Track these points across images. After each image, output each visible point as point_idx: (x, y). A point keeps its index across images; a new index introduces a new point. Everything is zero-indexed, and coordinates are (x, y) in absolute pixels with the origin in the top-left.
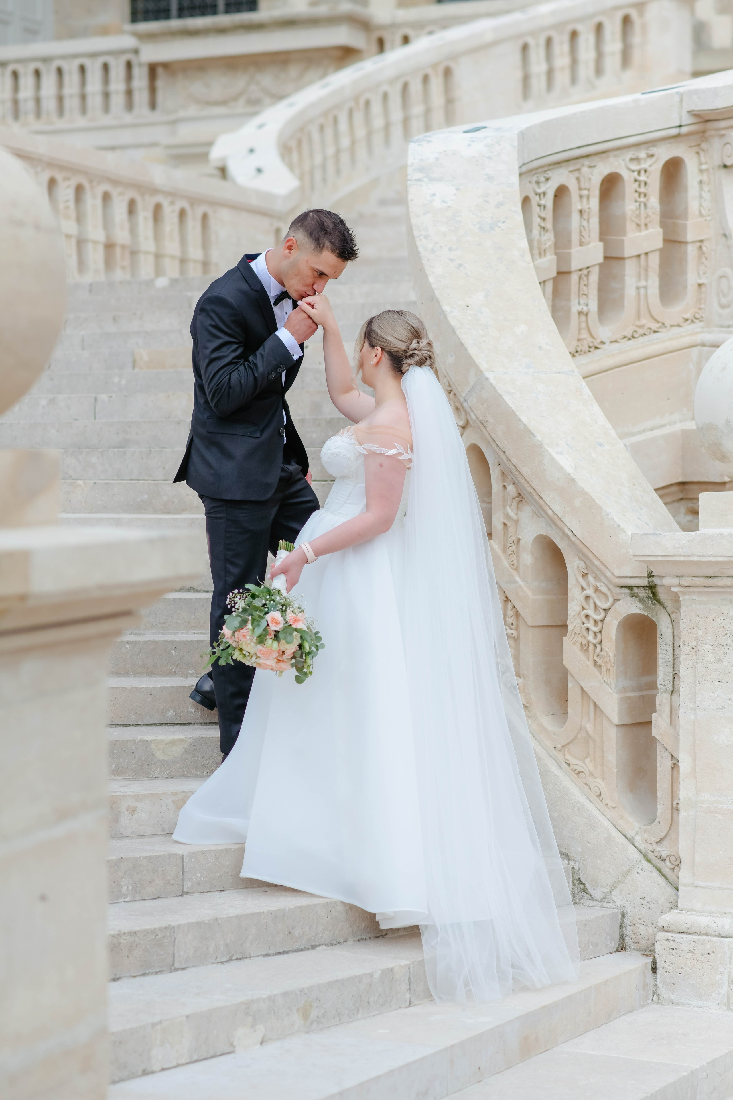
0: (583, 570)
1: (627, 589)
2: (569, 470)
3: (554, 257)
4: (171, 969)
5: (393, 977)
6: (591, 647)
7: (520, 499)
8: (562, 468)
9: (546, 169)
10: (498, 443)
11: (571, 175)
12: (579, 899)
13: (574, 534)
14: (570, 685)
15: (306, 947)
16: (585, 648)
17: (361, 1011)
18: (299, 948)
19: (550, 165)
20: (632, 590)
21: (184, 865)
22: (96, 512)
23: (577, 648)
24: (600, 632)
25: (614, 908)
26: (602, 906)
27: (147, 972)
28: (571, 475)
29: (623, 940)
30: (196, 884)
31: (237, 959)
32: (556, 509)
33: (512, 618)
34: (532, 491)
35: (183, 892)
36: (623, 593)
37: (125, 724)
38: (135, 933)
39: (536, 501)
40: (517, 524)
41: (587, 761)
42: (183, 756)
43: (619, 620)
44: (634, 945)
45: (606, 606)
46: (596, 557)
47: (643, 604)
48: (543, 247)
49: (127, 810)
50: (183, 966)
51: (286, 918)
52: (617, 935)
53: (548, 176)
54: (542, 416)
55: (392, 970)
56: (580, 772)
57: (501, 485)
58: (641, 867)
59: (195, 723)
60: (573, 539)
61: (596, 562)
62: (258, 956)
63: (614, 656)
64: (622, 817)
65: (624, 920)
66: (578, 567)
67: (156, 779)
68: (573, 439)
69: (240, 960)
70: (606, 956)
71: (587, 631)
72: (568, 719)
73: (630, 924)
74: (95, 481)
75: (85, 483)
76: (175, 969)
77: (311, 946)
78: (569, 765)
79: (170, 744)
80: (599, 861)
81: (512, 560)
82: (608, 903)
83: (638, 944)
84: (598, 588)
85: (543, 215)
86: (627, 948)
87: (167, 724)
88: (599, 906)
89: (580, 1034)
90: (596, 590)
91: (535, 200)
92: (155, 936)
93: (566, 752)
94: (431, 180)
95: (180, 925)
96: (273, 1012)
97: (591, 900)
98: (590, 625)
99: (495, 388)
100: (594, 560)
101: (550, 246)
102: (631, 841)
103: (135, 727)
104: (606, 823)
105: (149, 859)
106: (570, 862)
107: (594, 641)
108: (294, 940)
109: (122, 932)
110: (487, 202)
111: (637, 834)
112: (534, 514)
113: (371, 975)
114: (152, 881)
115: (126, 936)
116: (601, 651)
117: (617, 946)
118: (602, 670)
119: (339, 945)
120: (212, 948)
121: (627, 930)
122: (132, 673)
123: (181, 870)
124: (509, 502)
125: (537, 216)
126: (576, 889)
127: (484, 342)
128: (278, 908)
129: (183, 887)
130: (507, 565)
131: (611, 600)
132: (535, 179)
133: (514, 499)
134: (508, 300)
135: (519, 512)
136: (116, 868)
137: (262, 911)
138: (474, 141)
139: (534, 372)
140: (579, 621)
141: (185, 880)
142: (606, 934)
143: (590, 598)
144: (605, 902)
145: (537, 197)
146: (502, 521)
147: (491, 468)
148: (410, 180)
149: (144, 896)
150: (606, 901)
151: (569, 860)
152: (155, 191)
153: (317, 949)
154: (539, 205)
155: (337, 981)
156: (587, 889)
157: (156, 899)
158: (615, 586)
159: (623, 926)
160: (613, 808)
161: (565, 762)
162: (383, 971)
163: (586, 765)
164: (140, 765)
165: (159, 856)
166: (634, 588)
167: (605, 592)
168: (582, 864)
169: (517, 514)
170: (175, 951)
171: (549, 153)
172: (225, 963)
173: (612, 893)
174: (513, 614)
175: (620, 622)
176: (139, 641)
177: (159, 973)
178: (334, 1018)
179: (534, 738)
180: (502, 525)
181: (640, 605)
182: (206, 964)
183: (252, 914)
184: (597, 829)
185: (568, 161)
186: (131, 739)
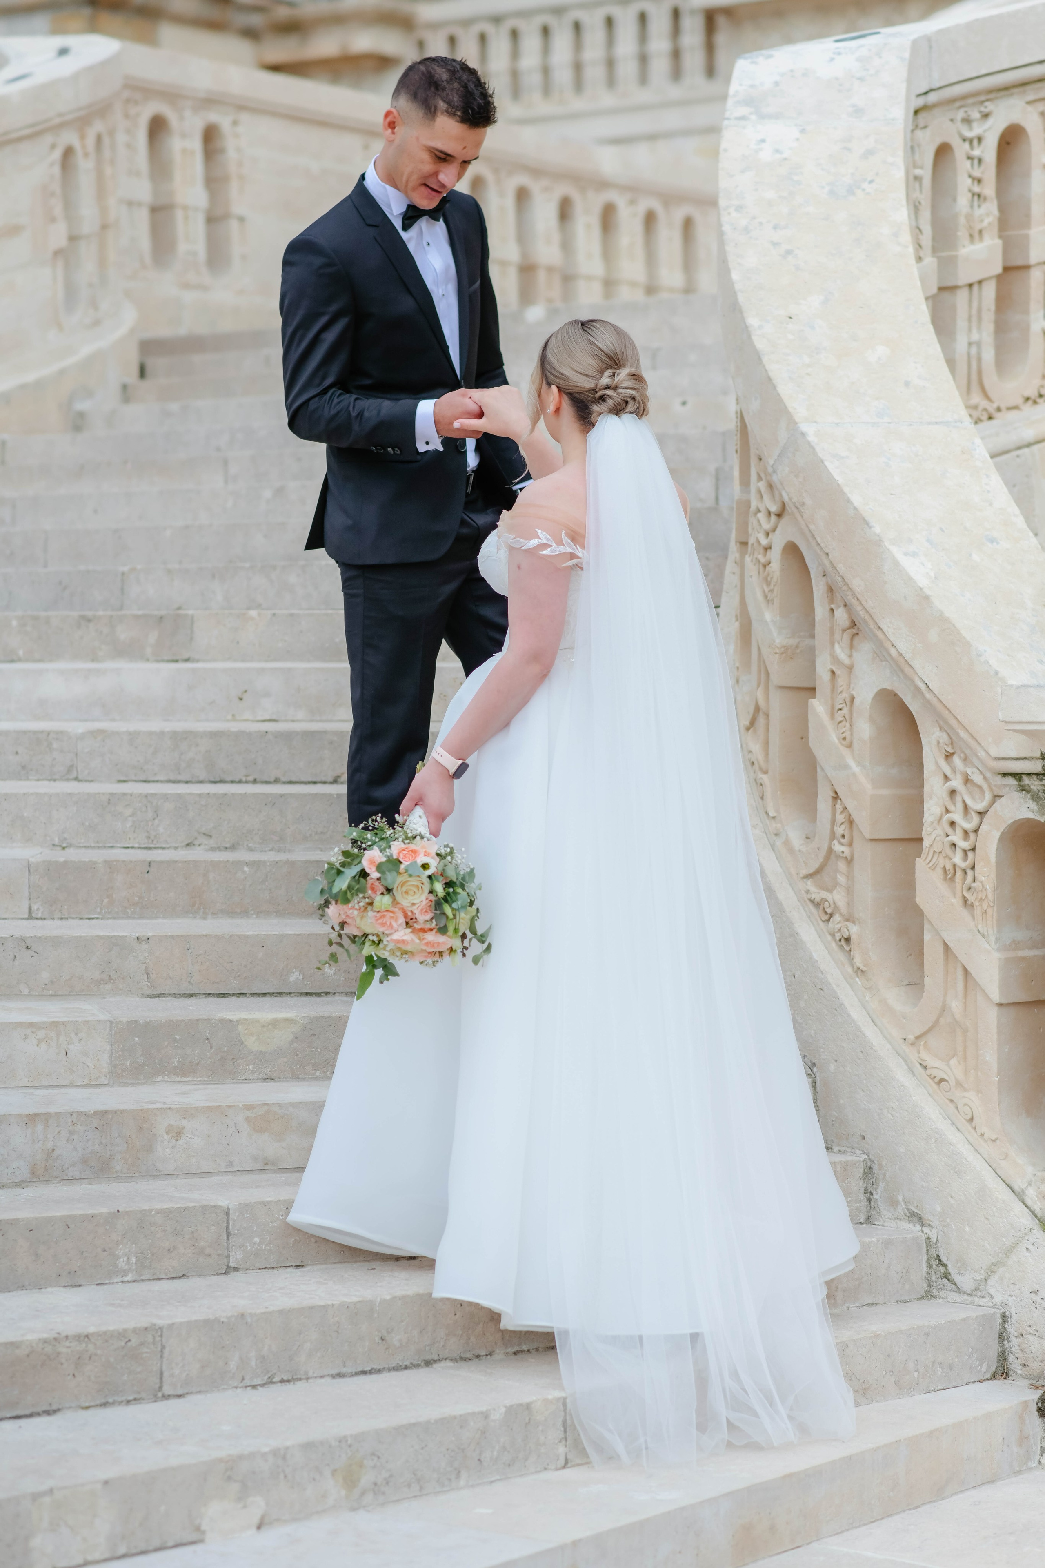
0: (945, 747)
1: (1013, 779)
2: (922, 581)
3: (999, 242)
4: (155, 1396)
5: (530, 1419)
6: (959, 874)
7: (854, 631)
8: (910, 579)
9: (982, 98)
10: (819, 539)
11: (1030, 108)
12: (939, 1290)
13: (928, 687)
14: (927, 937)
15: (415, 1362)
16: (949, 876)
17: (464, 1474)
18: (401, 1364)
19: (990, 91)
20: (1020, 781)
21: (231, 1224)
22: (275, 660)
23: (937, 876)
24: (973, 849)
25: (990, 1307)
26: (973, 1303)
27: (111, 1400)
28: (924, 590)
29: (1005, 1359)
30: (253, 1256)
31: (282, 1381)
32: (902, 646)
33: (843, 827)
34: (867, 617)
35: (228, 1267)
36: (1007, 785)
37: (222, 994)
38: (87, 1336)
39: (875, 636)
40: (851, 672)
41: (953, 1062)
42: (292, 1046)
43: (1002, 830)
44: (1021, 1370)
45: (980, 806)
46: (962, 725)
47: (1037, 803)
48: (978, 227)
49: (167, 1133)
50: (180, 1392)
51: (376, 1315)
52: (993, 1351)
53: (986, 110)
54: (891, 494)
55: (528, 1407)
56: (942, 1080)
57: (828, 609)
58: (1032, 1240)
59: (335, 993)
60: (928, 696)
61: (962, 734)
62: (322, 1377)
63: (993, 889)
64: (1006, 1156)
65: (1006, 1326)
66: (938, 742)
67: (246, 1081)
68: (943, 531)
69: (287, 1383)
70: (971, 1386)
71: (953, 847)
72: (924, 994)
73: (1016, 1334)
74: (273, 612)
75: (259, 614)
76: (163, 1396)
77: (424, 1360)
78: (925, 1068)
79: (270, 1026)
80: (967, 1229)
81: (842, 732)
82: (982, 1297)
83: (1028, 1368)
84: (969, 777)
85: (977, 173)
86: (1011, 1373)
87: (290, 993)
88: (968, 1302)
89: (872, 1520)
90: (967, 780)
91: (961, 150)
92: (126, 1343)
93: (922, 1048)
94: (762, 117)
95: (173, 1324)
96: (282, 1476)
97: (956, 1292)
98: (957, 837)
99: (814, 449)
100: (960, 731)
101: (990, 224)
102: (1020, 1196)
103: (238, 998)
104: (979, 1165)
105: (167, 1213)
106: (924, 1229)
107: (963, 865)
108: (391, 1351)
109: (64, 1334)
110: (849, 150)
111: (1030, 1184)
112: (875, 655)
113: (486, 1416)
114: (172, 1249)
115: (70, 1342)
116: (974, 881)
117: (993, 1369)
118: (975, 912)
119: (477, 1360)
120: (234, 1363)
121: (1011, 1344)
122: (252, 912)
123: (225, 1232)
124: (837, 636)
125: (966, 176)
126: (933, 1273)
127: (808, 374)
128: (361, 1299)
129: (229, 1259)
130: (836, 740)
131: (988, 796)
132: (961, 114)
133: (844, 631)
134: (862, 307)
135: (854, 653)
136: (108, 1228)
137: (330, 1303)
138: (839, 54)
139: (890, 423)
140: (939, 831)
141: (232, 1248)
142: (970, 1350)
143: (958, 793)
144: (977, 1296)
145: (967, 145)
146: (829, 668)
147: (813, 581)
148: (728, 119)
149: (158, 1273)
150: (979, 1294)
151: (922, 1224)
152: (603, 184)
153: (435, 1366)
154: (970, 158)
155: (414, 1425)
156: (950, 1273)
157: (180, 1278)
158: (994, 773)
159: (1004, 1337)
160: (992, 1140)
161: (921, 1064)
162: (510, 1410)
163: (951, 1069)
164: (220, 1060)
165: (185, 1209)
166: (1023, 776)
167: (979, 784)
168: (942, 1233)
169: (850, 656)
170: (164, 1368)
171: (984, 72)
172: (259, 1387)
173: (989, 1282)
174: (844, 820)
175: (1003, 833)
176: (265, 862)
177: (133, 1402)
178: (409, 1486)
179: (872, 1024)
180: (829, 674)
181: (1034, 806)
182: (223, 1389)
183: (312, 1308)
184: (965, 1175)
185: (1023, 84)
186: (205, 1017)
